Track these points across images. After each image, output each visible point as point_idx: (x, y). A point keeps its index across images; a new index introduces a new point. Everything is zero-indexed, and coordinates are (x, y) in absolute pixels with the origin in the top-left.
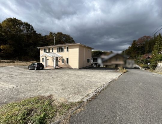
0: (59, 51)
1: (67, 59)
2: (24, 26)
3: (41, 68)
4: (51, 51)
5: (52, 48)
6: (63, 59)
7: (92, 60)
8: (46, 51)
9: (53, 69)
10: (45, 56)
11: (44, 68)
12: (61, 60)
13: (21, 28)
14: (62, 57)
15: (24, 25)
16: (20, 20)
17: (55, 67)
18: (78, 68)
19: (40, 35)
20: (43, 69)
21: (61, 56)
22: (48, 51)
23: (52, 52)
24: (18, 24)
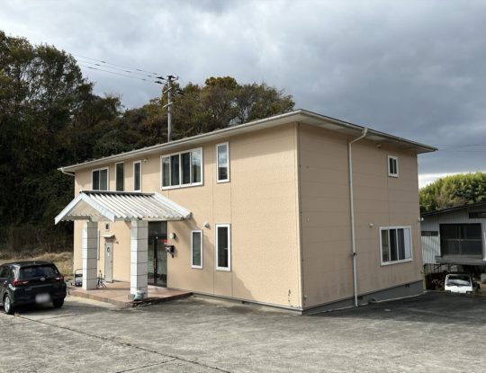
0: (175, 182)
1: (223, 233)
2: (37, 65)
3: (42, 298)
4: (129, 185)
5: (137, 167)
6: (196, 235)
7: (434, 243)
8: (105, 187)
9: (124, 310)
10: (89, 218)
11: (67, 299)
12: (186, 239)
13: (24, 77)
14: (188, 220)
15: (37, 60)
16: (21, 41)
17: (134, 292)
18: (297, 302)
19: (112, 102)
20: (57, 304)
21: (185, 213)
22: (112, 186)
23: (137, 187)
24: (10, 62)
